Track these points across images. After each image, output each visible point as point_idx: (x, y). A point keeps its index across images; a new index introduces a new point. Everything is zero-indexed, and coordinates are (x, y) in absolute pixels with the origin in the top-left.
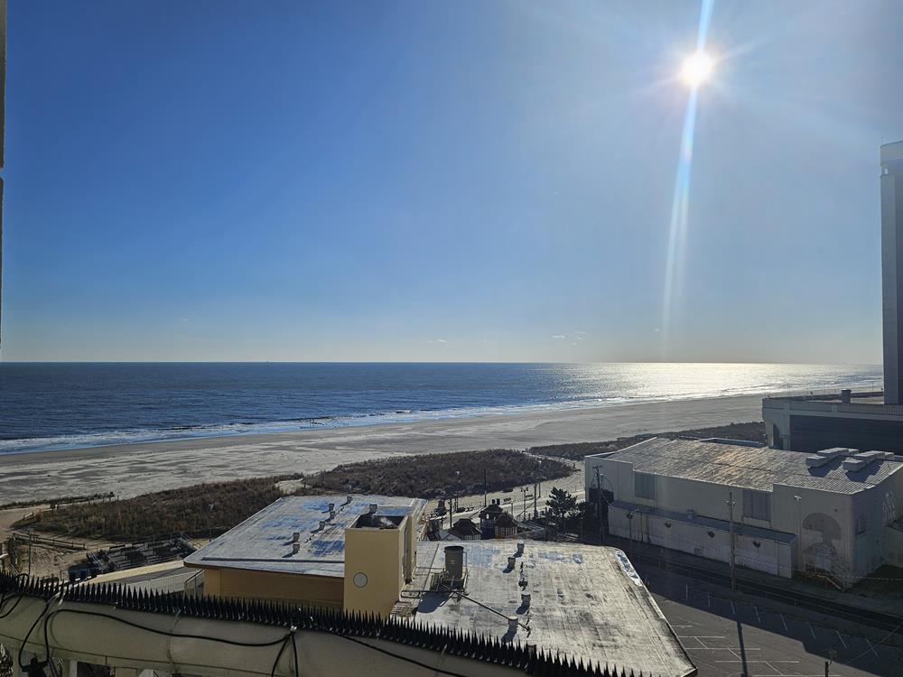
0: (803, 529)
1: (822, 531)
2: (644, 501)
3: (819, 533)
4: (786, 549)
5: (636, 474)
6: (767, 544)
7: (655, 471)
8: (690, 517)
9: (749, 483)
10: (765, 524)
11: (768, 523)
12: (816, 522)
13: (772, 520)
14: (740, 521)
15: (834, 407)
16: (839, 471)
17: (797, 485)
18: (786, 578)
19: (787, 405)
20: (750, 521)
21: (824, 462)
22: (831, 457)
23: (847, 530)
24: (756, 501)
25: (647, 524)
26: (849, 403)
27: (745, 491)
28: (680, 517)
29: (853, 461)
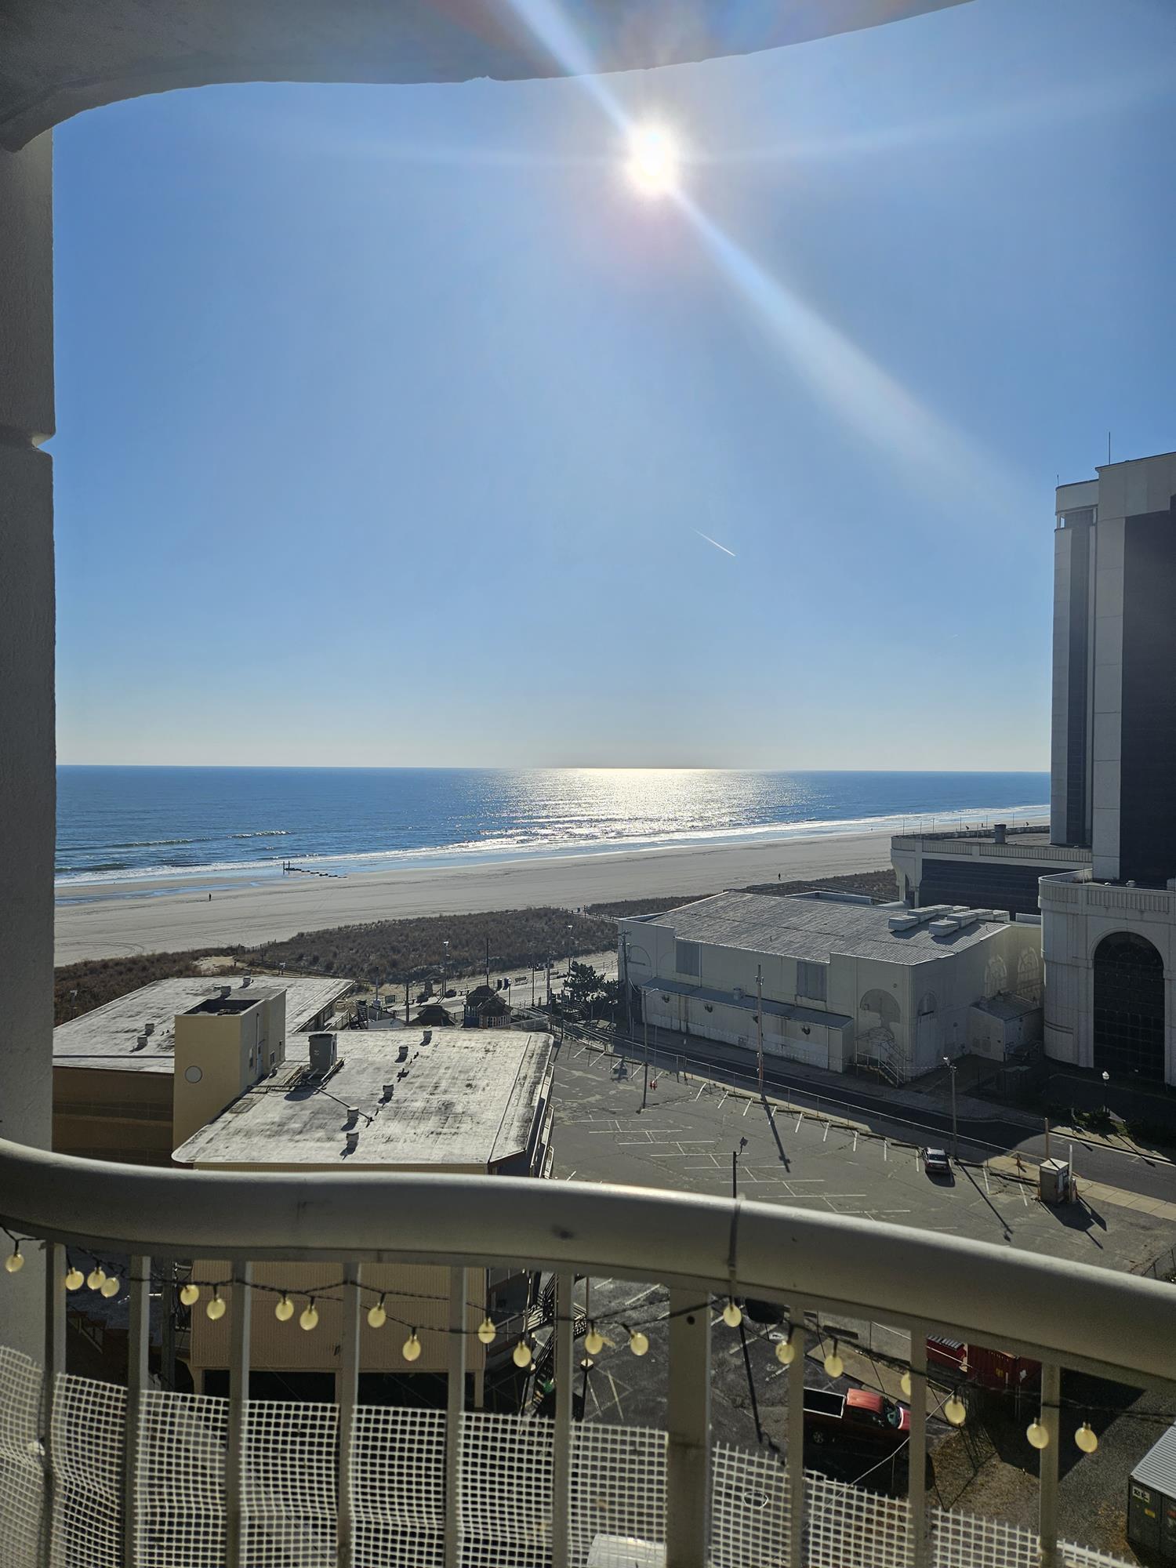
0: (860, 1010)
1: (880, 1012)
2: (685, 978)
3: (878, 1015)
4: (838, 1035)
5: (679, 942)
6: (818, 1029)
7: (702, 938)
8: (736, 998)
9: (807, 953)
10: (819, 1005)
11: (822, 1003)
12: (877, 1001)
13: (828, 999)
14: (793, 1002)
15: (976, 849)
16: (924, 935)
17: (870, 955)
18: (836, 1072)
19: (919, 845)
20: (804, 1002)
21: (911, 924)
22: (923, 918)
23: (906, 1010)
24: (811, 975)
25: (686, 1007)
26: (1001, 842)
27: (799, 963)
28: (724, 997)
29: (944, 922)
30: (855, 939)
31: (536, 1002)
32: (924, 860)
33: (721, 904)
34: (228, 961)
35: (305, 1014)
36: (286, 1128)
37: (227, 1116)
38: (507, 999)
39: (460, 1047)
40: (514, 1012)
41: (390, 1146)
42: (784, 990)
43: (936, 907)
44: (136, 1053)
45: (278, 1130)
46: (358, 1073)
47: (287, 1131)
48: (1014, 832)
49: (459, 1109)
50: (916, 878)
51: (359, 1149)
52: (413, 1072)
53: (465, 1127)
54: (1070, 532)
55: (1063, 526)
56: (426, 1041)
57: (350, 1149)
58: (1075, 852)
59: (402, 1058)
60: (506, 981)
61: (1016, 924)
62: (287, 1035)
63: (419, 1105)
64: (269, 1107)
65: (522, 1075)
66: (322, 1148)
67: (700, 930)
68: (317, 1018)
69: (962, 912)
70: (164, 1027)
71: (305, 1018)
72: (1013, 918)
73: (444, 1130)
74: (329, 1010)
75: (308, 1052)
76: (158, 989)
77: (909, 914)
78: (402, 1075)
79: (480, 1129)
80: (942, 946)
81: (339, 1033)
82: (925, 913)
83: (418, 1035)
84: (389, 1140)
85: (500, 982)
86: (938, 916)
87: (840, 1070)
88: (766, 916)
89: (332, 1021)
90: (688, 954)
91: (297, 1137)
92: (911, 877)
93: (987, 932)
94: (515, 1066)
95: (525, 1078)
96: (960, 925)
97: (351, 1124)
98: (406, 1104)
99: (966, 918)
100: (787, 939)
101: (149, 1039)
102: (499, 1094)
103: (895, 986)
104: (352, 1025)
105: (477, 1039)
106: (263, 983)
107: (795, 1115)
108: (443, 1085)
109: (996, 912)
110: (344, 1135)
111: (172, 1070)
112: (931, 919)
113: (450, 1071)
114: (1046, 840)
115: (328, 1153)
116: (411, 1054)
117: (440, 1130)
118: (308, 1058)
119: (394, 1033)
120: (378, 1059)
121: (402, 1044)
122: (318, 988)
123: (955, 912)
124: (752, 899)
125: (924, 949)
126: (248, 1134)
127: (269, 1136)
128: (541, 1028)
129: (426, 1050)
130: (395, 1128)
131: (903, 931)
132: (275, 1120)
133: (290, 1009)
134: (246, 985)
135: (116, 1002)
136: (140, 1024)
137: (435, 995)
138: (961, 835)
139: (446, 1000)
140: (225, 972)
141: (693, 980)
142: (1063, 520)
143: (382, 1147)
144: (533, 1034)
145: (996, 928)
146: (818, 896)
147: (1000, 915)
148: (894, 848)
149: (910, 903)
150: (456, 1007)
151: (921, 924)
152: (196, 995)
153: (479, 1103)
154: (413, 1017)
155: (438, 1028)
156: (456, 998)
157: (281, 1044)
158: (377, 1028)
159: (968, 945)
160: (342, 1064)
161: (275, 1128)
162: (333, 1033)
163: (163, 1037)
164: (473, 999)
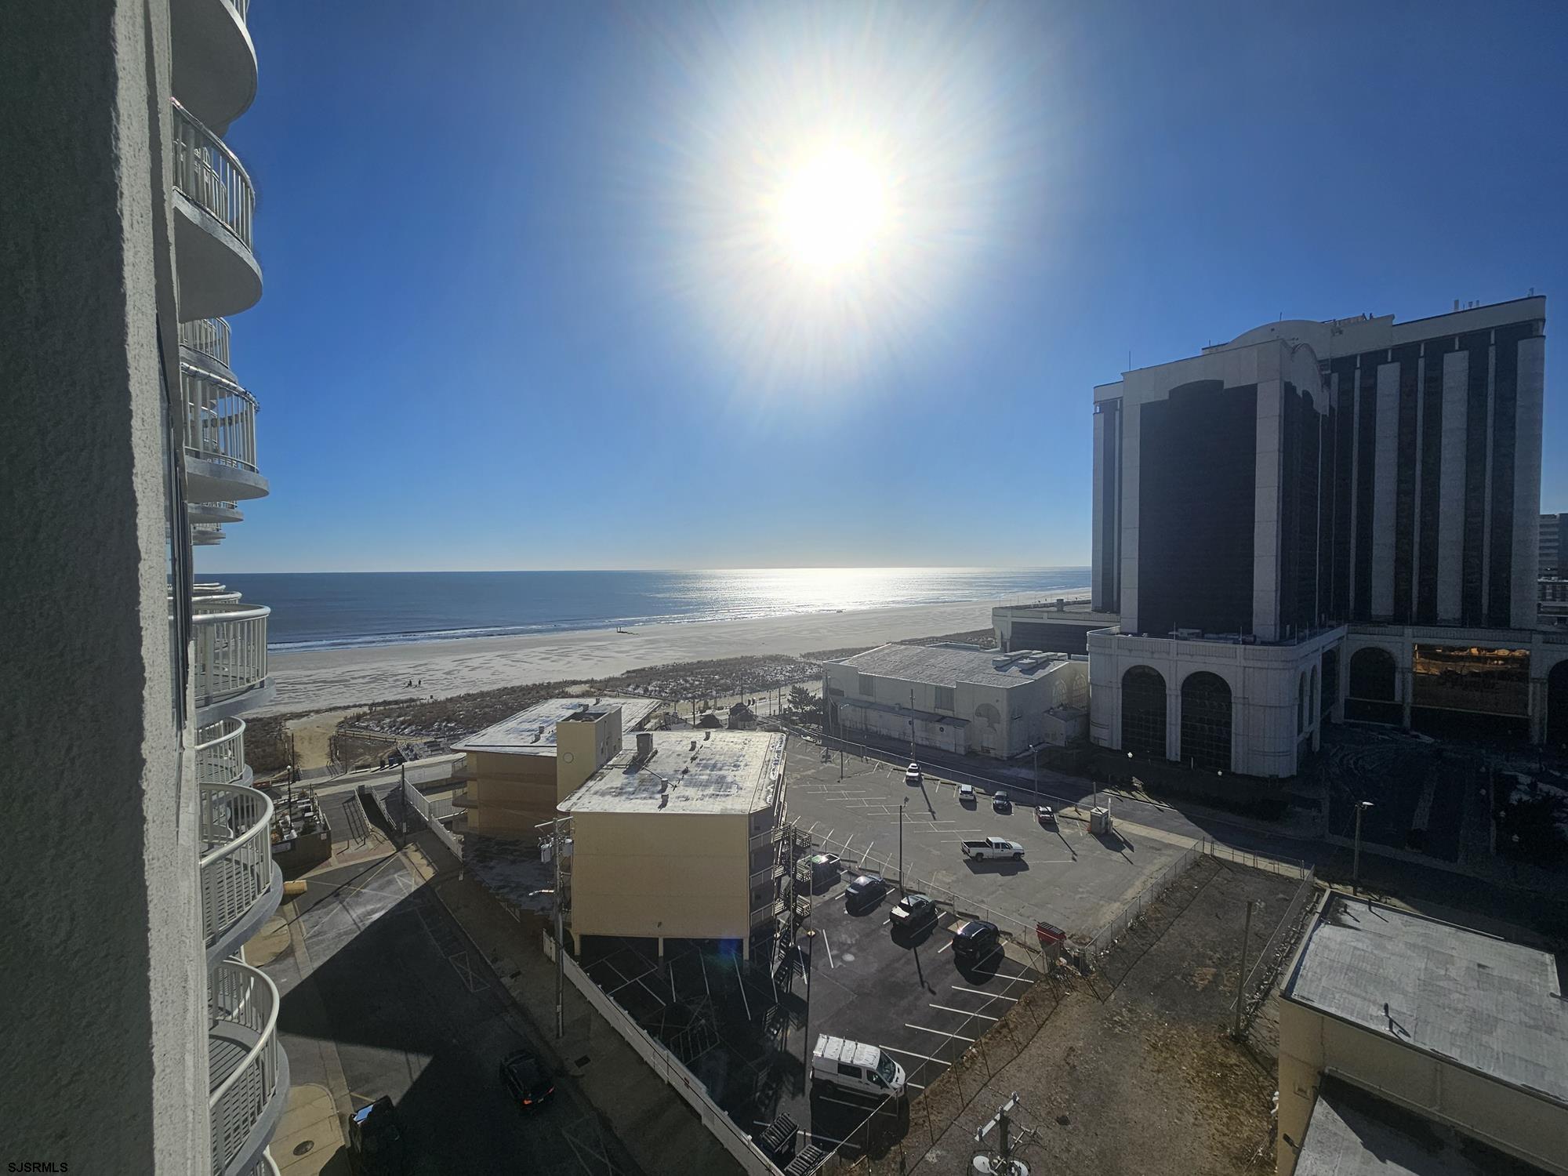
0: (976, 717)
1: (988, 717)
2: (865, 698)
3: (987, 719)
4: (961, 732)
5: (862, 676)
6: (949, 729)
7: (875, 673)
8: (897, 709)
9: (941, 681)
10: (949, 713)
11: (951, 712)
12: (987, 712)
13: (955, 710)
14: (932, 711)
15: (1046, 614)
16: (1014, 668)
17: (980, 682)
18: (961, 755)
19: (1009, 613)
20: (940, 711)
21: (1006, 663)
22: (1013, 659)
23: (1004, 716)
24: (944, 695)
25: (866, 716)
26: (1061, 610)
27: (936, 687)
28: (890, 709)
29: (1028, 661)
30: (971, 673)
31: (772, 713)
32: (1013, 623)
33: (886, 651)
34: (586, 687)
35: (633, 721)
36: (624, 791)
37: (590, 783)
38: (754, 711)
39: (728, 742)
40: (760, 719)
41: (688, 803)
42: (928, 705)
43: (1022, 652)
44: (534, 744)
45: (620, 792)
46: (667, 757)
47: (625, 793)
48: (1068, 604)
49: (729, 779)
50: (1008, 634)
51: (669, 804)
52: (700, 757)
53: (734, 790)
54: (1102, 415)
55: (1098, 411)
56: (707, 739)
57: (663, 805)
58: (1107, 616)
59: (693, 749)
60: (754, 701)
61: (1072, 661)
62: (623, 733)
63: (705, 777)
64: (615, 778)
65: (767, 759)
66: (647, 804)
67: (874, 668)
68: (640, 723)
69: (1038, 654)
70: (550, 729)
71: (633, 724)
72: (1069, 658)
73: (721, 793)
74: (647, 719)
75: (636, 744)
76: (546, 705)
77: (1006, 656)
78: (693, 759)
79: (742, 793)
80: (1027, 676)
81: (654, 732)
82: (1015, 655)
83: (702, 734)
84: (687, 799)
85: (749, 701)
86: (1023, 657)
87: (963, 753)
88: (915, 658)
89: (648, 726)
90: (867, 683)
91: (632, 797)
92: (1005, 633)
93: (1053, 668)
94: (762, 753)
95: (769, 761)
96: (1037, 662)
97: (663, 790)
98: (697, 777)
99: (1041, 658)
100: (929, 673)
101: (541, 735)
102: (753, 771)
103: (997, 701)
104: (662, 728)
105: (738, 736)
106: (608, 703)
107: (936, 782)
108: (719, 765)
109: (1060, 654)
110: (659, 796)
111: (555, 755)
112: (1019, 659)
113: (723, 756)
114: (1089, 609)
115: (650, 807)
116: (698, 746)
117: (718, 793)
118: (636, 748)
119: (687, 733)
120: (678, 748)
121: (692, 740)
122: (640, 704)
123: (1034, 654)
124: (906, 649)
125: (1016, 678)
126: (603, 794)
127: (615, 796)
128: (776, 730)
129: (707, 743)
130: (690, 792)
131: (1001, 667)
132: (619, 786)
133: (624, 717)
134: (597, 703)
135: (522, 713)
136: (536, 726)
137: (710, 708)
138: (1036, 606)
139: (717, 711)
140: (583, 695)
141: (871, 699)
142: (1098, 407)
143: (683, 803)
144: (772, 733)
145: (1060, 665)
146: (946, 646)
147: (1062, 656)
148: (994, 615)
149: (1004, 650)
150: (723, 716)
151: (1013, 662)
152: (568, 709)
153: (742, 776)
154: (698, 722)
155: (714, 730)
156: (725, 710)
157: (620, 740)
158: (677, 729)
159: (1042, 675)
160: (656, 752)
161: (618, 790)
162: (651, 733)
163: (549, 735)
164: (733, 711)
